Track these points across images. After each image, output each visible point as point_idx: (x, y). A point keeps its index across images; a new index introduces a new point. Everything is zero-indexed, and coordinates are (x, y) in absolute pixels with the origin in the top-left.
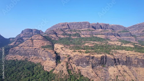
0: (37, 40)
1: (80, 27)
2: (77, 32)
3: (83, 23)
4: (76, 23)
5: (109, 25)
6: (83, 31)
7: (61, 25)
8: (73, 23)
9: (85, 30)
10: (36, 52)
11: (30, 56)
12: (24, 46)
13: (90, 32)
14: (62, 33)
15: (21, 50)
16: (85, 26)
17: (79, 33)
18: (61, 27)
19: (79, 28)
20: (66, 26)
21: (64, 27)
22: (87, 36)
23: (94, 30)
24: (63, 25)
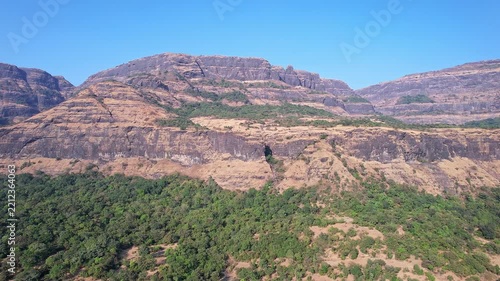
0: (117, 98)
1: (240, 73)
2: (237, 89)
3: (249, 60)
4: (225, 59)
5: (317, 76)
6: (251, 85)
7: (173, 59)
8: (214, 59)
9: (260, 85)
10: (136, 141)
11: (107, 155)
12: (69, 121)
13: (276, 92)
14: (183, 88)
15: (52, 134)
16: (257, 73)
17: (242, 91)
18: (175, 67)
19: (236, 76)
20: (193, 66)
21: (183, 69)
22: (271, 103)
23: (288, 88)
24: (181, 62)
